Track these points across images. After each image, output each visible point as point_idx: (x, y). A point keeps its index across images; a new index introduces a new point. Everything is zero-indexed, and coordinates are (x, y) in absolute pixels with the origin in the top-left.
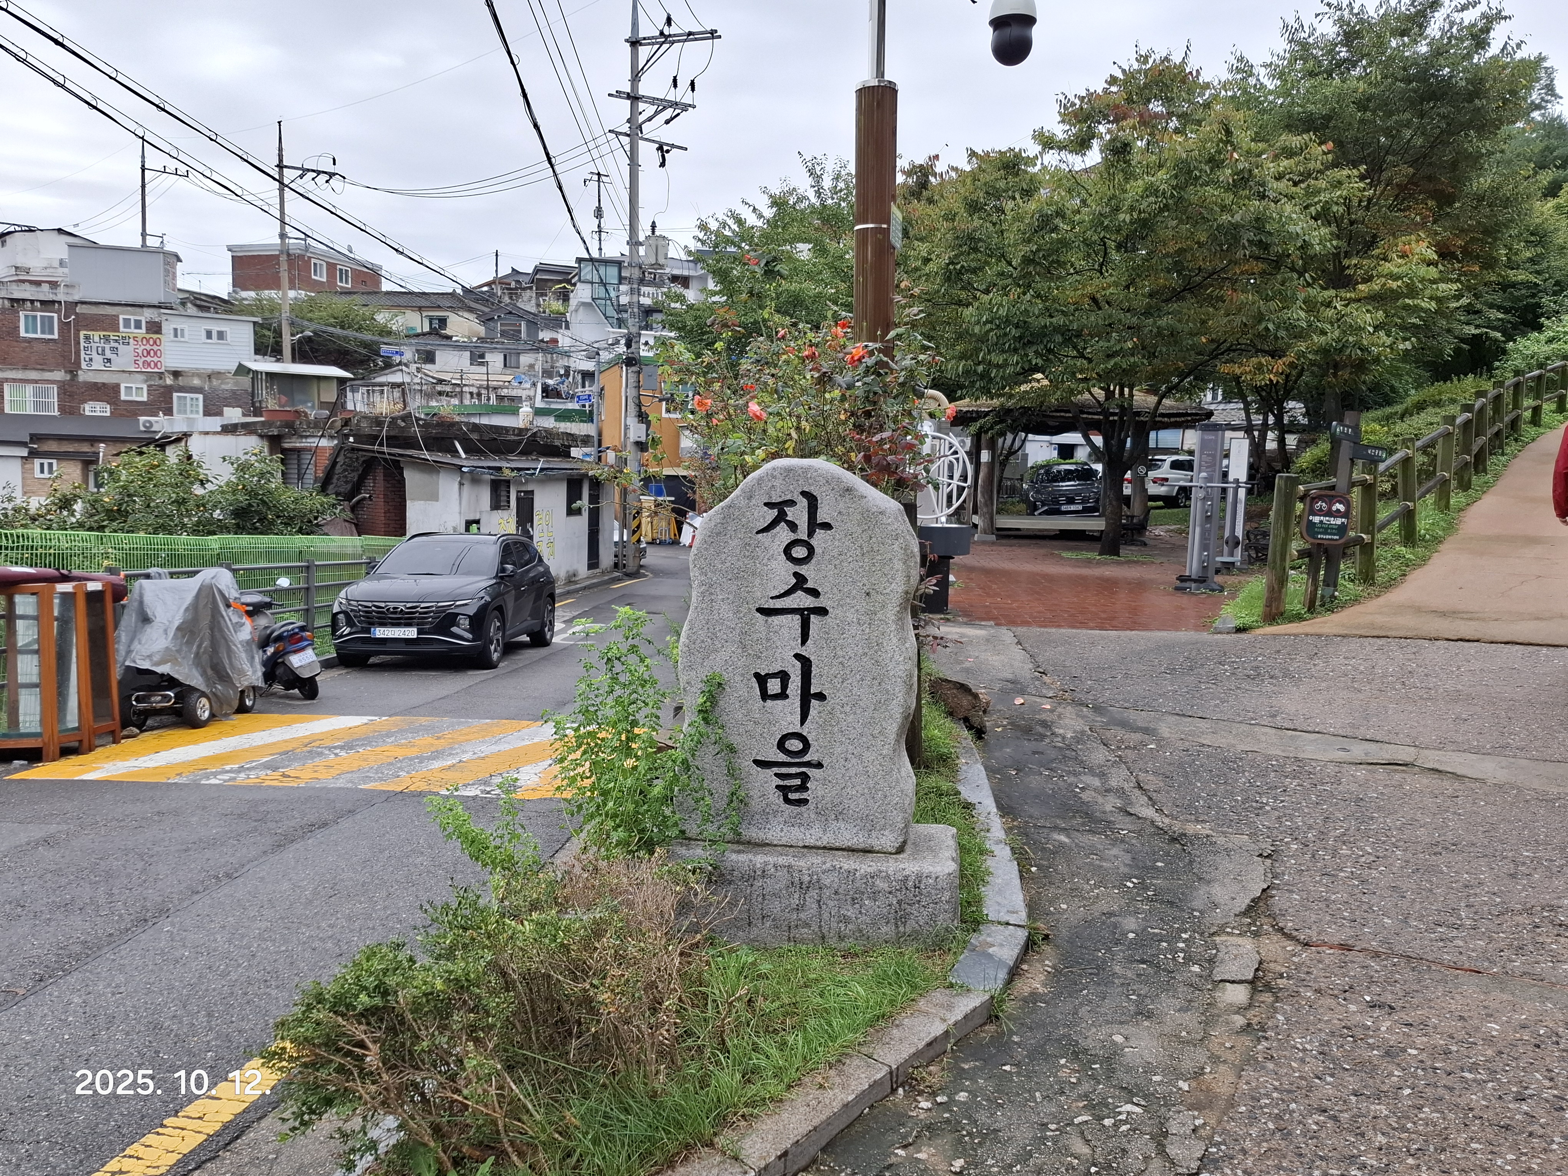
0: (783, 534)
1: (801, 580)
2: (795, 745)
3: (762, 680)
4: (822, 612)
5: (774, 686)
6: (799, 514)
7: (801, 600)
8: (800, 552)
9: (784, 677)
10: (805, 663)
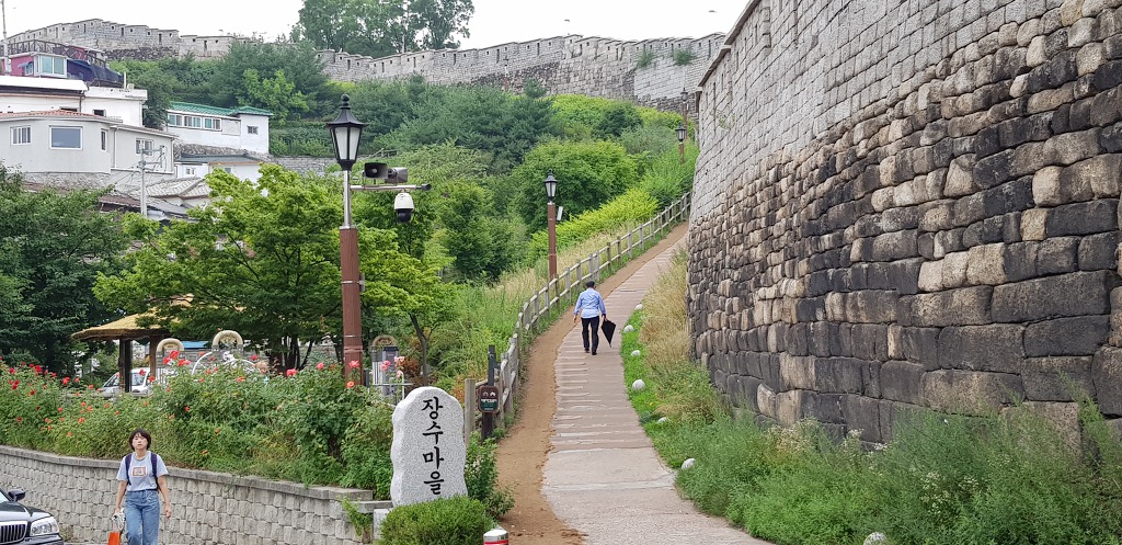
0: (429, 410)
1: (435, 423)
2: (435, 475)
3: (425, 456)
4: (442, 433)
5: (429, 457)
6: (433, 404)
7: (435, 430)
8: (434, 415)
9: (431, 454)
10: (437, 449)
